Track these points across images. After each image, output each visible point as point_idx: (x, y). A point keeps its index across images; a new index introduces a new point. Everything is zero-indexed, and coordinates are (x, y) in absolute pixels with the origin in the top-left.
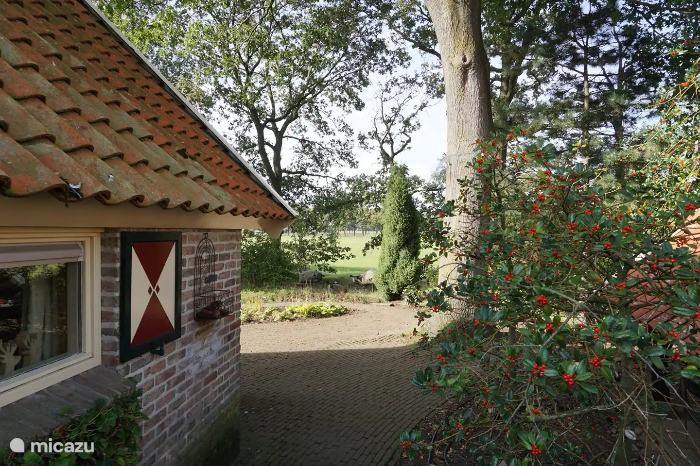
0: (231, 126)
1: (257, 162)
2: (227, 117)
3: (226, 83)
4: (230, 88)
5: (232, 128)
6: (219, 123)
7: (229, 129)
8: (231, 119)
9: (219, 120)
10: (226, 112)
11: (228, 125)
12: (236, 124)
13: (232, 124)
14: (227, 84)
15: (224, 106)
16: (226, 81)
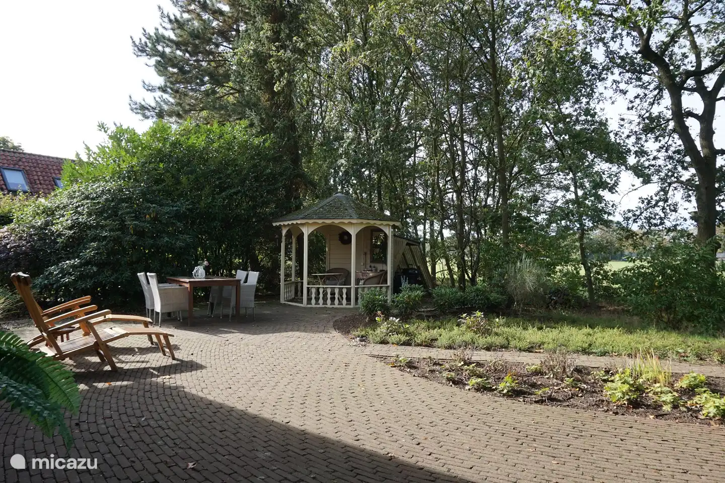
0: (630, 106)
1: (672, 149)
2: (624, 92)
3: (621, 49)
4: (627, 54)
5: (633, 107)
6: (613, 103)
7: (628, 109)
8: (631, 94)
9: (613, 99)
10: (623, 86)
11: (626, 104)
12: (638, 101)
13: (631, 102)
14: (623, 50)
15: (620, 80)
16: (621, 45)
